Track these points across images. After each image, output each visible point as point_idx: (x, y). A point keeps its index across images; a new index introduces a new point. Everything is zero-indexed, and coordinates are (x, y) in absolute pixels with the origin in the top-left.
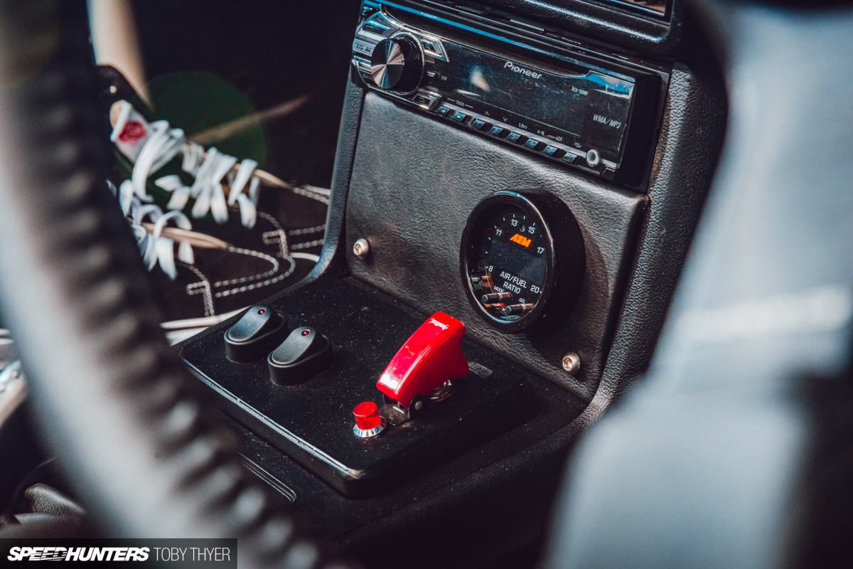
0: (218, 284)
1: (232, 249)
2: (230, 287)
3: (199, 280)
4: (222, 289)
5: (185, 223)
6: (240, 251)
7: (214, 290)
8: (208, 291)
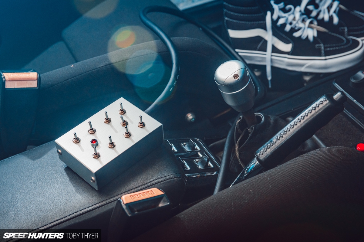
0: (326, 46)
1: (330, 33)
2: (330, 47)
3: (320, 43)
4: (327, 47)
5: (316, 23)
6: (333, 34)
7: (325, 48)
8: (322, 48)
